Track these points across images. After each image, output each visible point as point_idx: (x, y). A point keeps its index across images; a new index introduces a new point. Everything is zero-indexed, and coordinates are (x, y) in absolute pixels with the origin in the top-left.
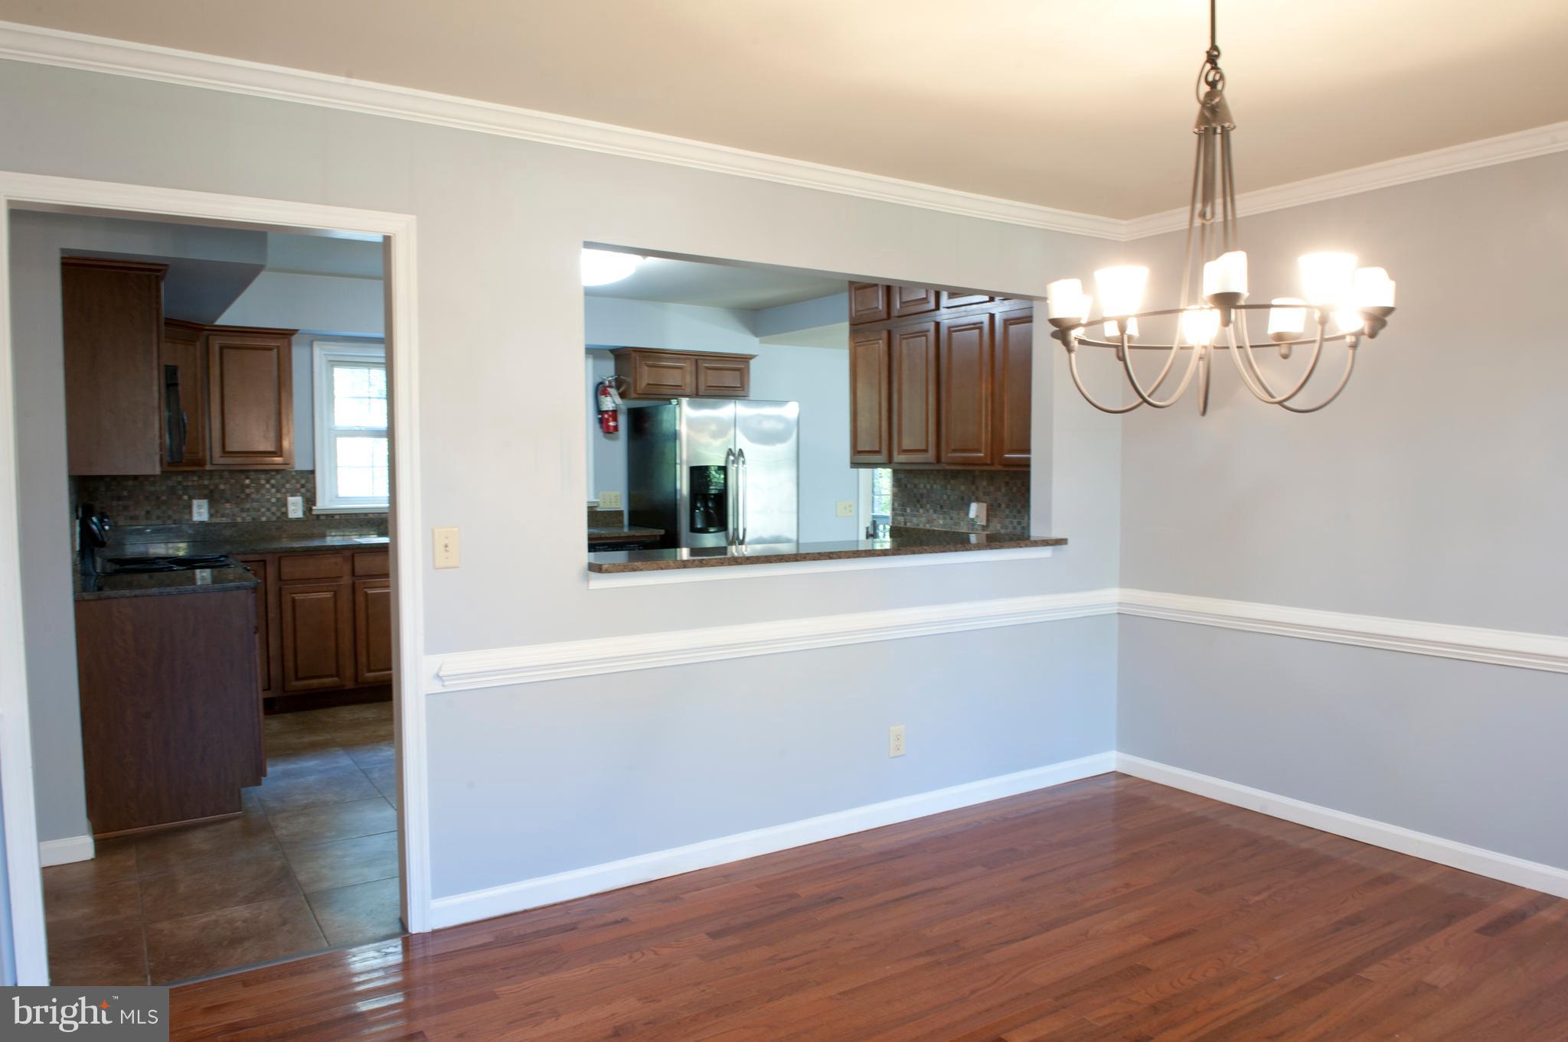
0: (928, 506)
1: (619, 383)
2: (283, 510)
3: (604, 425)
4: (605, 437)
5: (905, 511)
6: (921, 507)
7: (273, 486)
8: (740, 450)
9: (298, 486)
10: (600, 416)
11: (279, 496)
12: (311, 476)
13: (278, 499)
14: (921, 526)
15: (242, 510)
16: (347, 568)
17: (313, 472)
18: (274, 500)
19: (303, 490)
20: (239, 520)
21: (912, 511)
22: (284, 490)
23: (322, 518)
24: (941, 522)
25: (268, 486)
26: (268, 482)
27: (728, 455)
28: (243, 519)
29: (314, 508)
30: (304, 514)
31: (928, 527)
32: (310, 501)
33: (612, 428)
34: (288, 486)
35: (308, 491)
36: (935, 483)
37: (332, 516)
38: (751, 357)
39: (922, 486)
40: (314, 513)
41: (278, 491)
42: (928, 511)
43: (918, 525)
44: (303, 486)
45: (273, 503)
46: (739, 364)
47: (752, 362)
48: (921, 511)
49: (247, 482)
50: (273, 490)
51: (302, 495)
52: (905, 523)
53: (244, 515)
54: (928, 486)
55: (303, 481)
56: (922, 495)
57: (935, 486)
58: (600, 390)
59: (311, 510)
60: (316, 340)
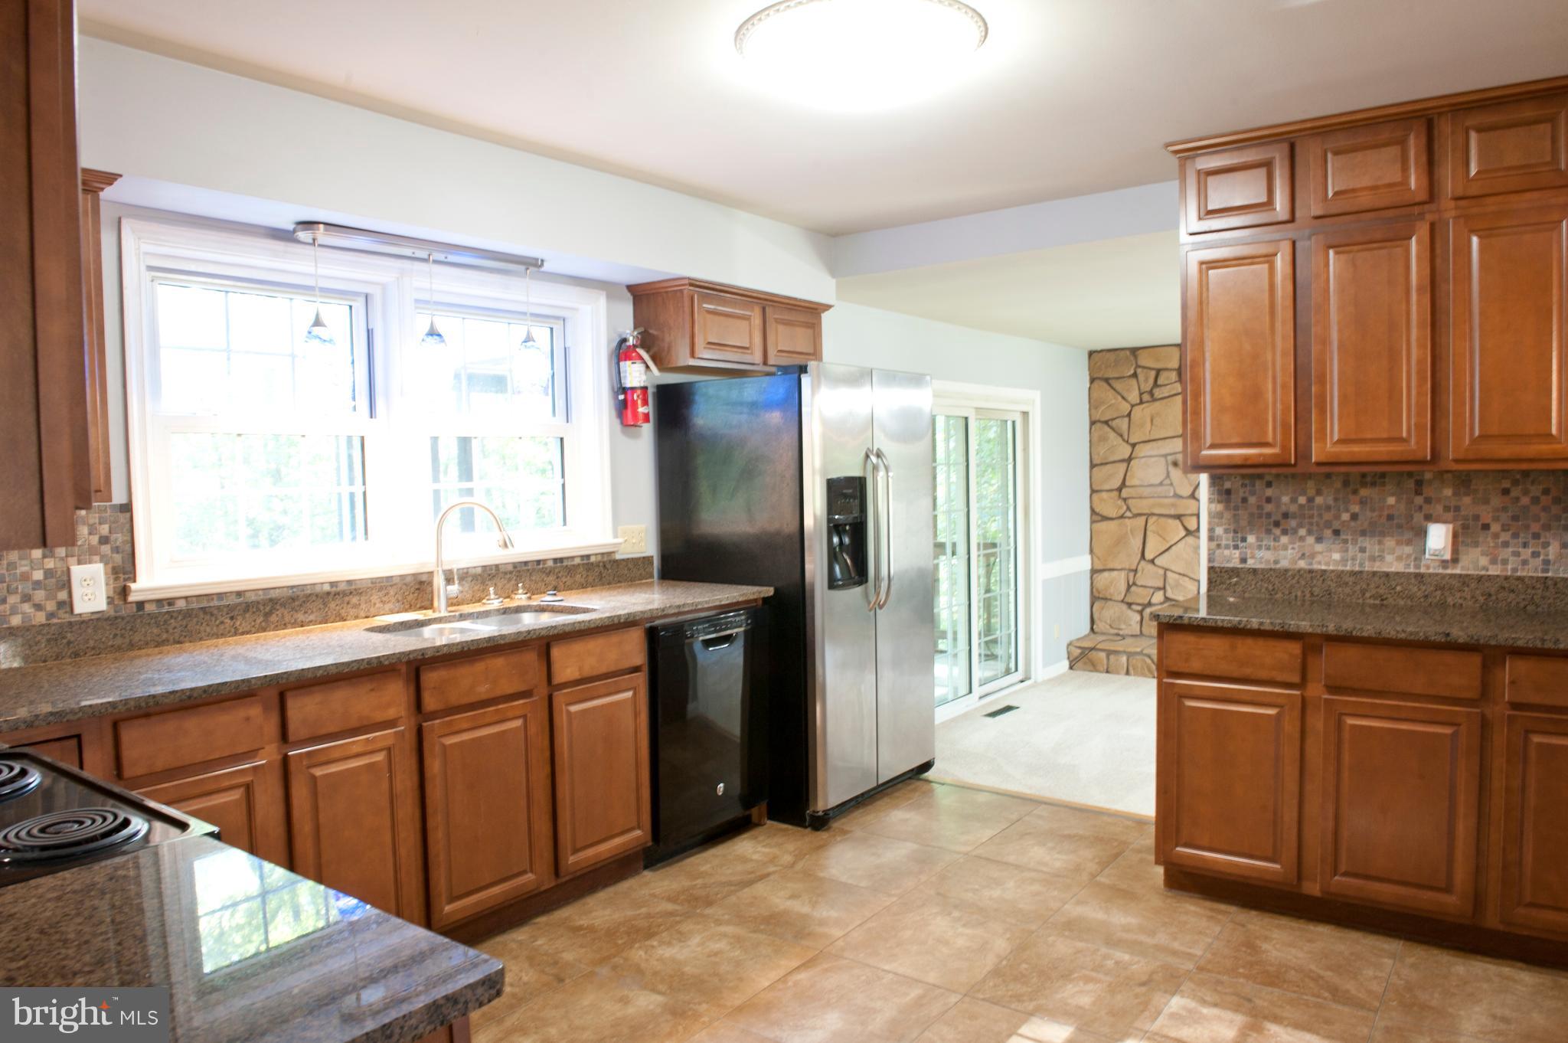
0: (1302, 532)
1: (647, 341)
2: (63, 595)
3: (629, 412)
4: (623, 433)
5: (1244, 540)
6: (1285, 532)
8: (878, 449)
9: (95, 540)
10: (621, 397)
11: (50, 564)
12: (123, 518)
13: (48, 573)
14: (1284, 564)
17: (127, 508)
18: (38, 575)
19: (106, 549)
21: (1259, 539)
22: (61, 551)
23: (149, 608)
24: (1336, 556)
27: (867, 456)
29: (133, 586)
30: (109, 603)
31: (1302, 564)
32: (124, 570)
33: (641, 417)
35: (116, 550)
36: (1319, 493)
37: (172, 601)
38: (828, 307)
39: (1285, 499)
40: (132, 598)
41: (50, 554)
42: (1302, 539)
43: (1276, 562)
44: (104, 540)
45: (37, 582)
46: (809, 314)
47: (826, 317)
48: (1284, 539)
50: (39, 553)
51: (104, 559)
52: (1244, 560)
54: (1302, 500)
55: (104, 529)
56: (1286, 516)
57: (1319, 500)
58: (622, 352)
59: (124, 592)
60: (129, 216)
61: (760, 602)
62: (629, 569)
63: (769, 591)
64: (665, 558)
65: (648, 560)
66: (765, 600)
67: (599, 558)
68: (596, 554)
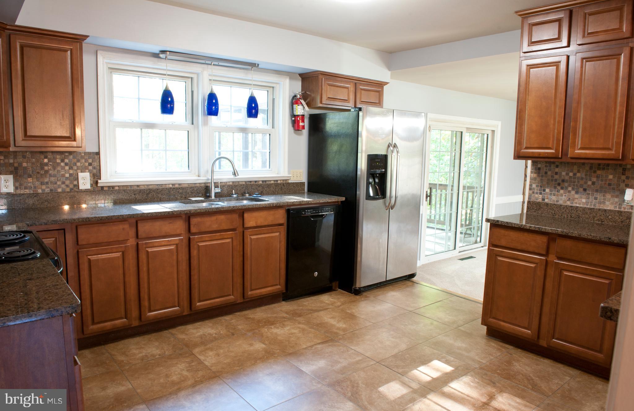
0: (570, 189)
1: (305, 97)
2: (75, 183)
3: (296, 125)
4: (295, 133)
5: (544, 190)
6: (562, 188)
7: (66, 164)
8: (395, 143)
9: (87, 164)
10: (293, 119)
11: (71, 172)
12: (96, 157)
13: (71, 175)
14: (561, 202)
15: (42, 184)
16: (132, 232)
17: (98, 154)
18: (67, 175)
19: (90, 168)
20: (40, 191)
21: (551, 191)
22: (75, 168)
23: (105, 189)
24: (584, 201)
25: (62, 164)
26: (62, 161)
27: (389, 146)
28: (43, 190)
29: (99, 181)
30: (91, 186)
31: (568, 203)
32: (96, 176)
33: (301, 127)
34: (78, 164)
35: (94, 168)
36: (579, 171)
37: (113, 187)
38: (387, 83)
39: (564, 173)
40: (99, 185)
41: (71, 168)
42: (569, 192)
43: (557, 201)
44: (90, 164)
45: (67, 178)
46: (379, 86)
47: (385, 87)
48: (562, 191)
49: (46, 161)
50: (67, 168)
51: (90, 171)
52: (543, 200)
53: (44, 187)
54: (571, 174)
55: (90, 161)
56: (563, 181)
57: (578, 175)
58: (294, 101)
59: (97, 183)
60: (100, 50)
61: (340, 203)
62: (294, 187)
63: (343, 199)
64: (309, 184)
65: (303, 184)
66: (342, 202)
67: (282, 181)
68: (280, 180)
